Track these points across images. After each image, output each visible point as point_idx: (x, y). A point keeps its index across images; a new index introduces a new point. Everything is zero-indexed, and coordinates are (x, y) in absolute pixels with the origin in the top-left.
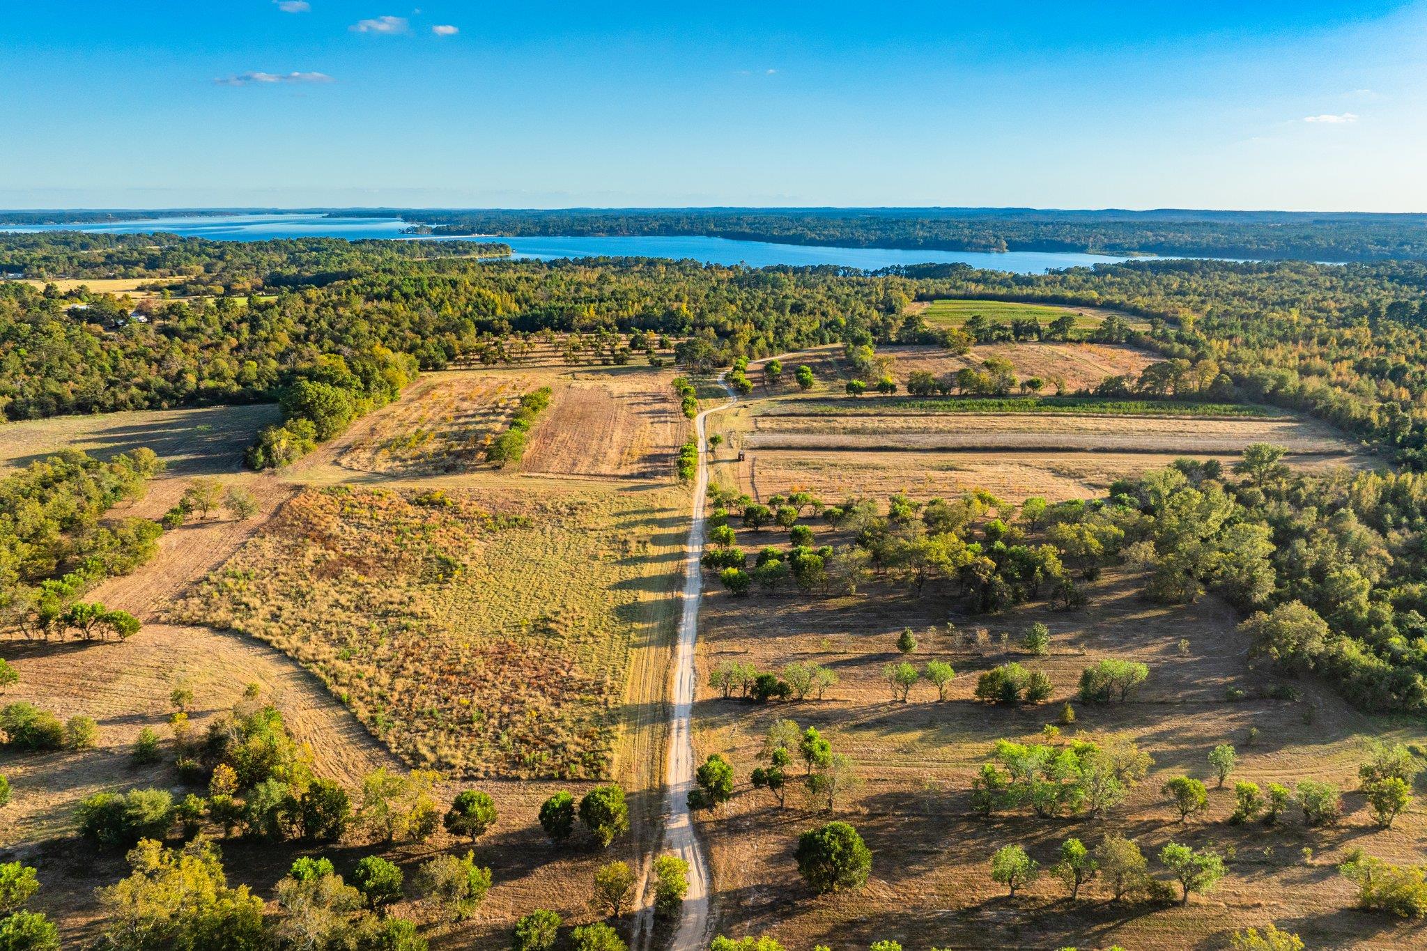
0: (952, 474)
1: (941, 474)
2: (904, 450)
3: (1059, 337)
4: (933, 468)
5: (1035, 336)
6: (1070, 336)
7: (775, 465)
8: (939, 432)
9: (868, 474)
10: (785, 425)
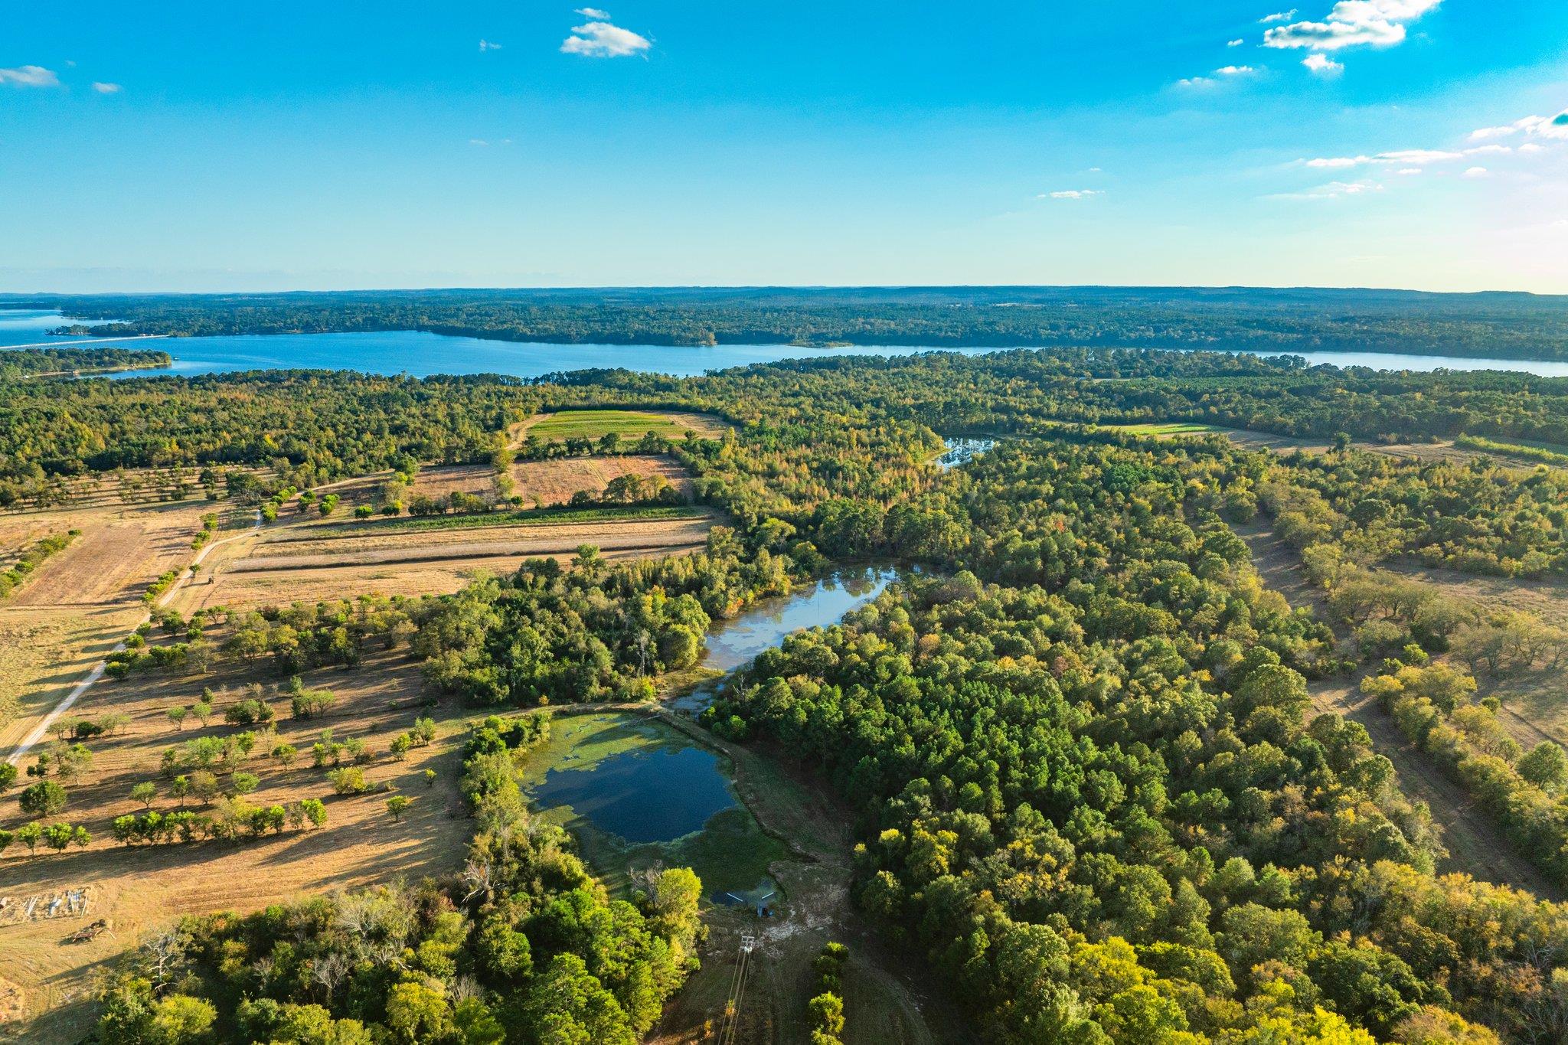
0: (376, 581)
1: (366, 582)
2: (358, 564)
3: (607, 451)
4: (364, 578)
5: (586, 450)
6: (618, 449)
7: (234, 585)
8: (404, 547)
9: (308, 586)
10: (277, 550)
